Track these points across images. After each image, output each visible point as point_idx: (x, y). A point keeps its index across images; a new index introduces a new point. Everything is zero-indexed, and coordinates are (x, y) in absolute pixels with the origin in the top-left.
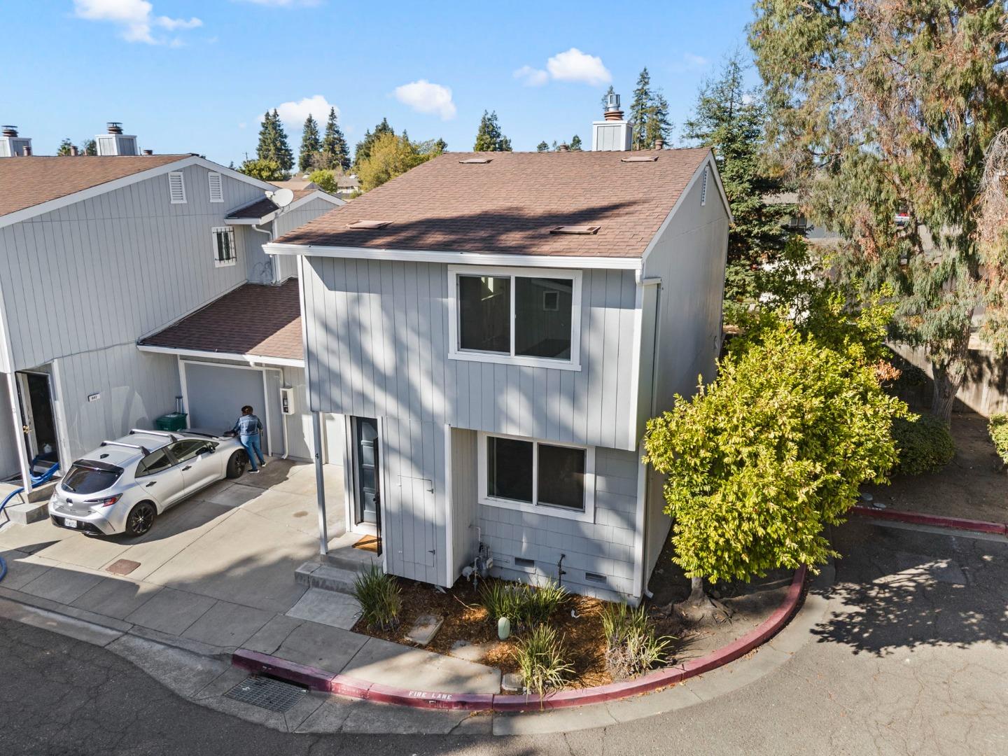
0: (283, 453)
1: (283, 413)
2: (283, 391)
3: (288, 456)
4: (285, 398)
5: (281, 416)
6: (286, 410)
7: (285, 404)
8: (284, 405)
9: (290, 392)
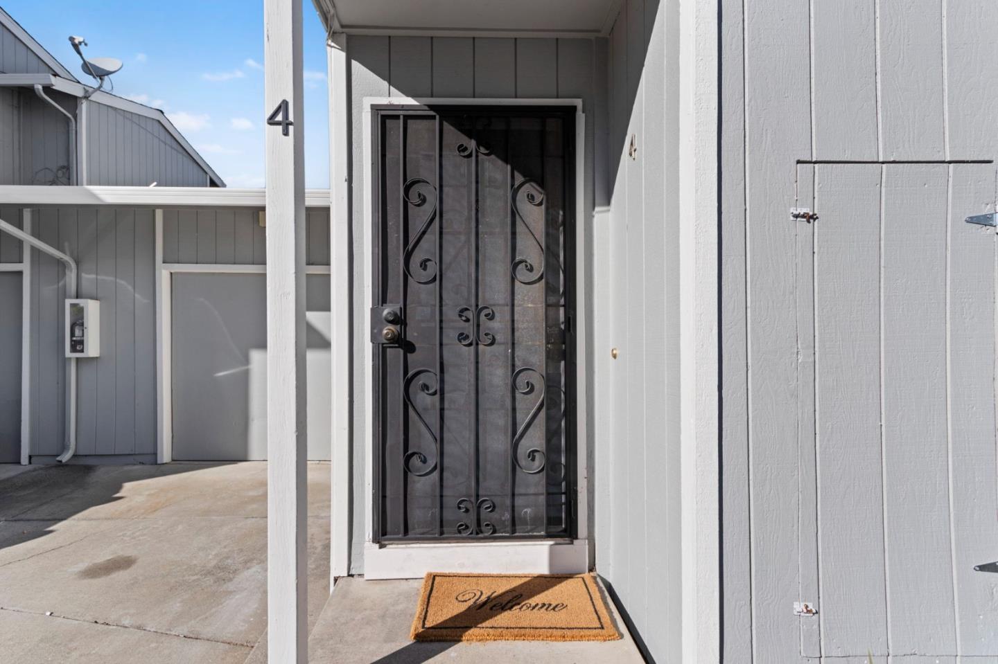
0: (64, 448)
1: (68, 354)
2: (73, 305)
3: (75, 456)
4: (79, 321)
5: (64, 362)
6: (78, 345)
7: (77, 332)
8: (72, 334)
9: (92, 309)
